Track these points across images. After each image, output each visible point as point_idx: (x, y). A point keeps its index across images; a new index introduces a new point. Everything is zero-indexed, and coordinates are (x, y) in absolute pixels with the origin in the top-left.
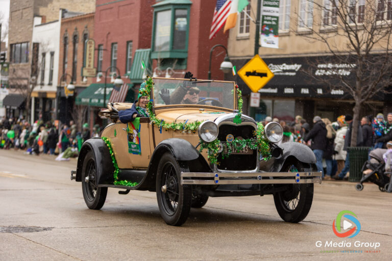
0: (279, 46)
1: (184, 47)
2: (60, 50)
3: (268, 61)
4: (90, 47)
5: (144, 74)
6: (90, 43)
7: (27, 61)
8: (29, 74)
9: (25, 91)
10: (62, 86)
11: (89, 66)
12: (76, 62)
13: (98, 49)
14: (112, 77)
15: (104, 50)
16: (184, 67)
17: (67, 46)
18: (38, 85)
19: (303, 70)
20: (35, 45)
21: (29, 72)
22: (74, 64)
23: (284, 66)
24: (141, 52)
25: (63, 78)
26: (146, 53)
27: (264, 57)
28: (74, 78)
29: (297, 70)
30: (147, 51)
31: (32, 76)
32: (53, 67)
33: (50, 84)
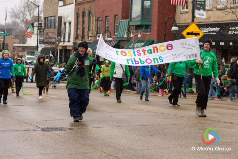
0: (206, 17)
1: (149, 18)
2: (75, 21)
3: (200, 26)
4: (93, 19)
5: (125, 34)
6: (93, 16)
7: (55, 27)
8: (56, 35)
9: (54, 46)
10: (76, 42)
11: (92, 30)
12: (84, 28)
13: (97, 20)
14: (106, 37)
15: (101, 20)
16: (149, 30)
17: (79, 18)
18: (62, 42)
19: (221, 31)
20: (60, 18)
21: (56, 34)
22: (83, 29)
23: (209, 29)
24: (123, 21)
25: (76, 37)
26: (126, 22)
27: (197, 24)
28: (83, 37)
29: (217, 31)
30: (127, 21)
31: (58, 36)
32: (70, 31)
33: (69, 41)
